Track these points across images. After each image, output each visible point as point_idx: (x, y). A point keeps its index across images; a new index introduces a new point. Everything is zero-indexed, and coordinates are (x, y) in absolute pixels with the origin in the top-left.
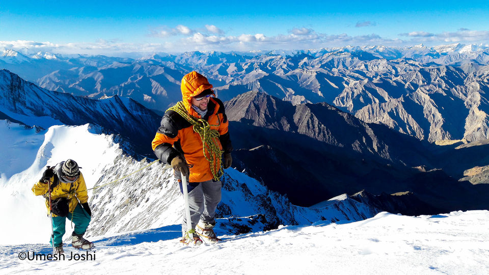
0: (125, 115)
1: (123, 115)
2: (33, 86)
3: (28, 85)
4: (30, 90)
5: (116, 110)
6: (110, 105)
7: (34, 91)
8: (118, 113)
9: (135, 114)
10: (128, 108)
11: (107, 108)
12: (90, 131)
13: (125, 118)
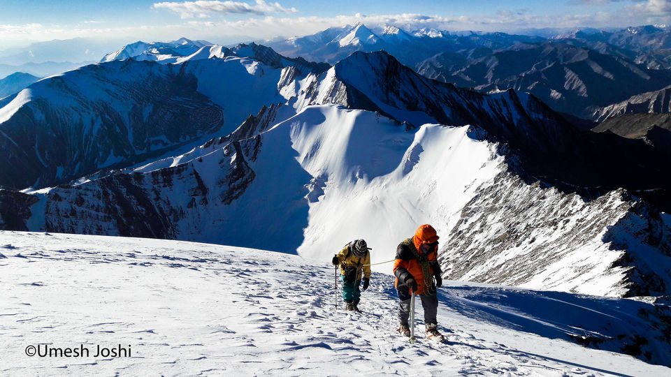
2: (411, 73)
3: (405, 70)
4: (406, 76)
7: (410, 79)
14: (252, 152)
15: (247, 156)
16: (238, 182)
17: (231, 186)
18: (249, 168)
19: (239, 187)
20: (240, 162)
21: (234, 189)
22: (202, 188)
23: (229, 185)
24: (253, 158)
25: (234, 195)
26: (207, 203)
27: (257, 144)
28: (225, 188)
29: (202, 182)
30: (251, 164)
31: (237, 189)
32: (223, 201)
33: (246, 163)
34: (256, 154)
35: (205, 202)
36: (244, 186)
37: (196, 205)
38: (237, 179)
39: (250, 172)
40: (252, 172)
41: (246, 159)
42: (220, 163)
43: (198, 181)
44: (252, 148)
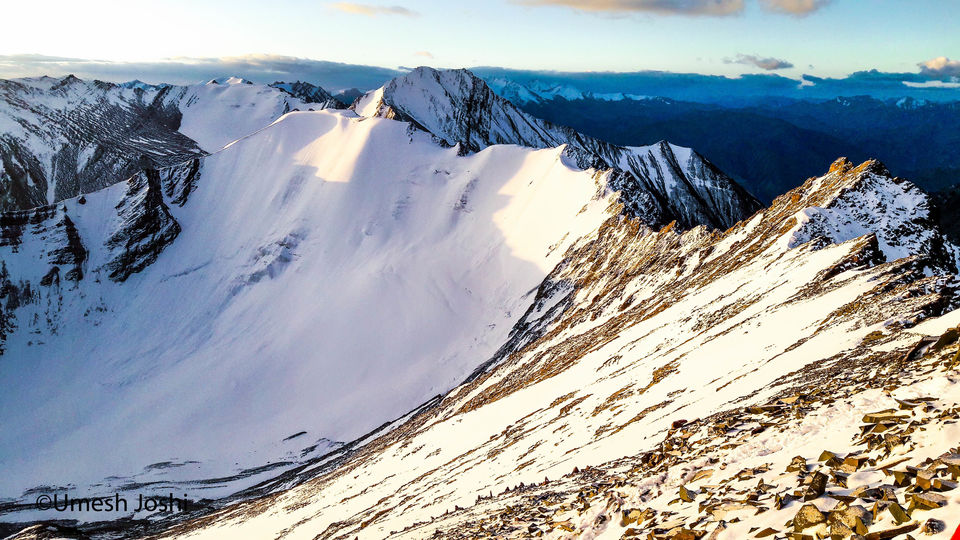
0: (674, 184)
1: (670, 182)
2: (509, 107)
3: (501, 103)
4: (501, 112)
5: (658, 172)
6: (648, 161)
7: (508, 116)
8: (661, 178)
9: (697, 184)
10: (686, 171)
11: (640, 166)
12: (565, 161)
13: (675, 189)
14: (180, 188)
15: (170, 195)
16: (146, 241)
17: (132, 248)
18: (169, 216)
19: (146, 251)
20: (154, 206)
21: (137, 253)
22: (76, 250)
23: (127, 246)
24: (181, 199)
25: (135, 265)
26: (80, 277)
27: (192, 174)
28: (120, 251)
29: (78, 239)
30: (175, 211)
31: (141, 254)
32: (112, 276)
33: (165, 208)
34: (186, 192)
35: (78, 275)
36: (156, 249)
37: (58, 281)
38: (144, 236)
39: (171, 223)
40: (175, 223)
41: (167, 200)
42: (118, 207)
43: (70, 237)
44: (182, 181)
